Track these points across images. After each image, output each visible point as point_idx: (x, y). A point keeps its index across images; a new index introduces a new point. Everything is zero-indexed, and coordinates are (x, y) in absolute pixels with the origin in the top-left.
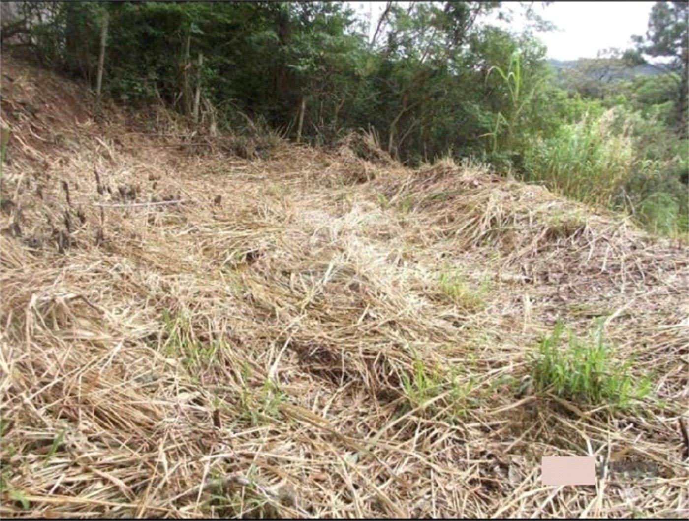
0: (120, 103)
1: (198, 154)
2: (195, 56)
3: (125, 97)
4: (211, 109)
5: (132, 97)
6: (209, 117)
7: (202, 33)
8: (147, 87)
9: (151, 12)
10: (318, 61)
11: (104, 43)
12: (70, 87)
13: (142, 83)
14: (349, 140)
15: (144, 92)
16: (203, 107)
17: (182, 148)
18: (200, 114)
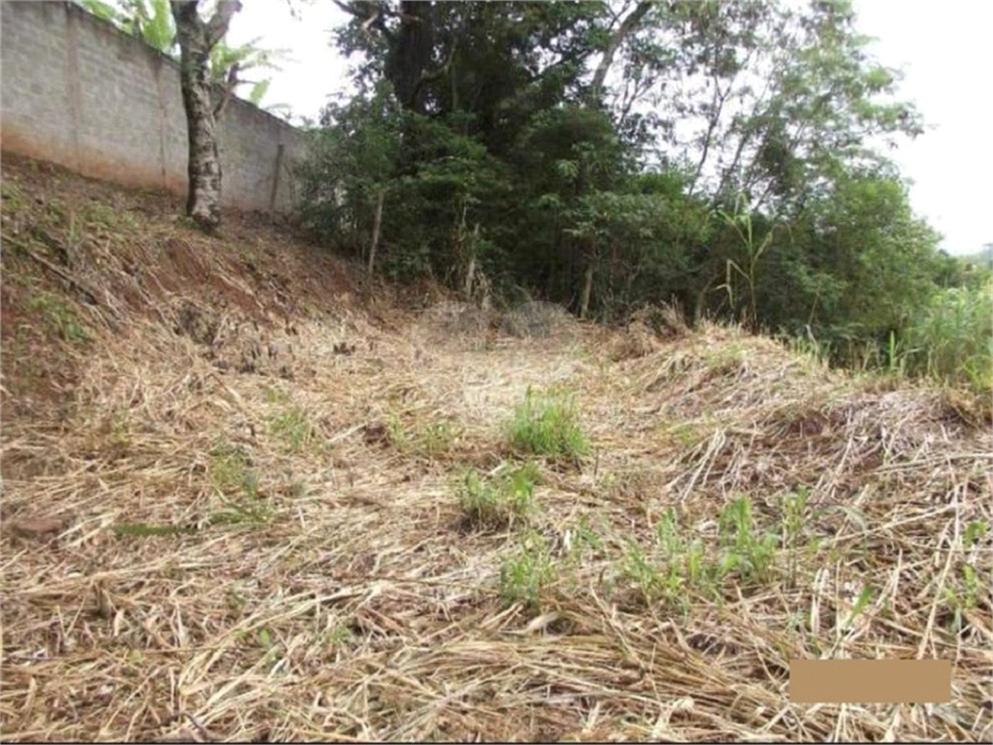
0: (389, 280)
1: (462, 330)
2: (471, 228)
3: (394, 273)
4: (485, 283)
5: (401, 273)
6: (482, 291)
7: (479, 202)
8: (419, 260)
9: (426, 183)
10: (600, 223)
11: (379, 219)
12: (342, 265)
13: (413, 258)
14: (645, 315)
15: (413, 266)
16: (476, 281)
17: (447, 325)
18: (473, 289)
